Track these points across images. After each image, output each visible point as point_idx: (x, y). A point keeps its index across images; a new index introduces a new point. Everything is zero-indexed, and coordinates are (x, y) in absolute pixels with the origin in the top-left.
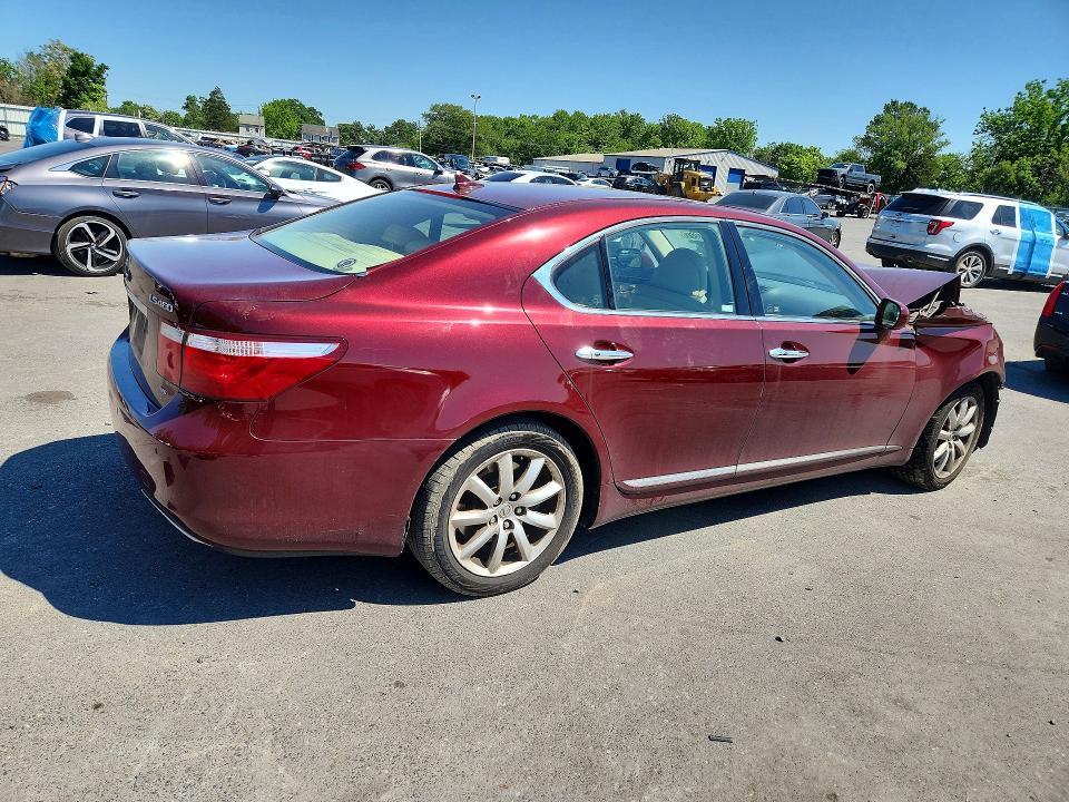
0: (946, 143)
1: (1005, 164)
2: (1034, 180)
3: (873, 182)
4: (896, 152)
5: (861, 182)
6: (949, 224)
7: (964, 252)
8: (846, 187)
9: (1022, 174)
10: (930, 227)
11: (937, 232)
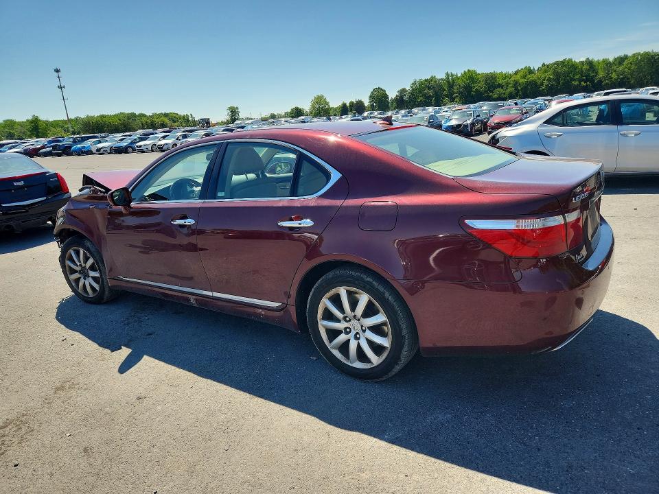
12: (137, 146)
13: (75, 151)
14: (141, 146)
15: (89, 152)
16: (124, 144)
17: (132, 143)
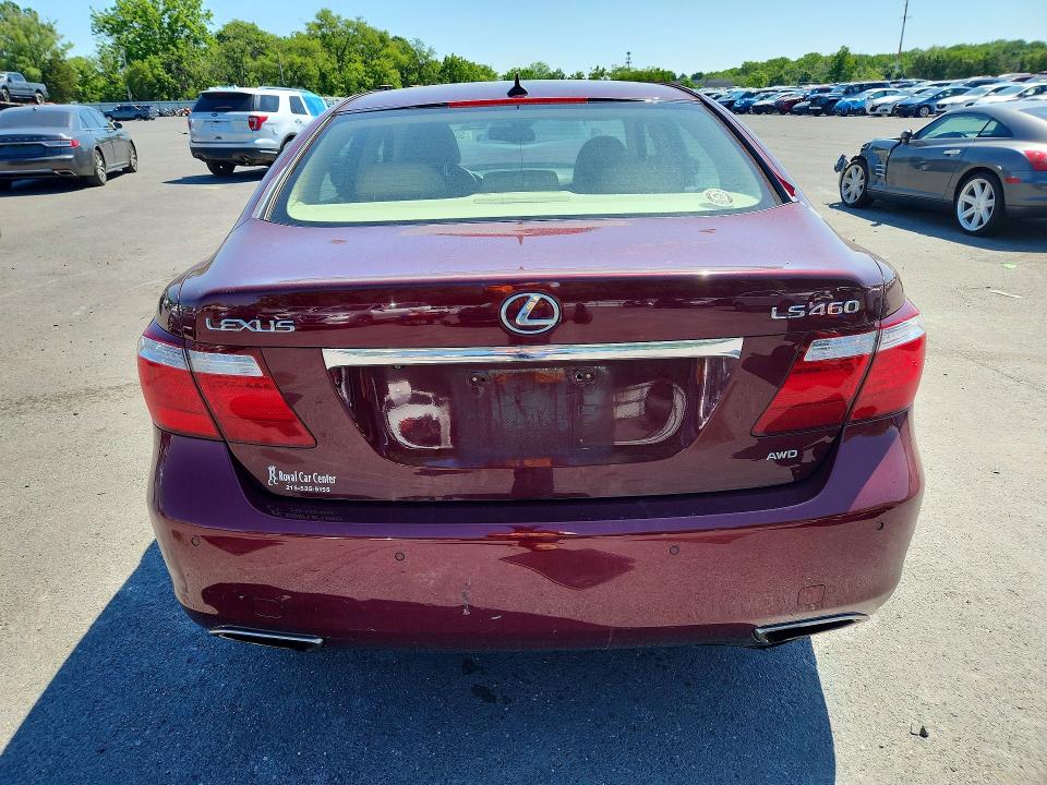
0: (70, 46)
1: (137, 63)
2: (167, 77)
3: (38, 91)
4: (22, 58)
5: (27, 93)
6: (265, 119)
7: (285, 143)
8: (13, 100)
9: (156, 72)
10: (251, 124)
11: (258, 128)
12: (938, 106)
13: (839, 108)
14: (944, 106)
15: (860, 112)
16: (919, 99)
17: (932, 99)
